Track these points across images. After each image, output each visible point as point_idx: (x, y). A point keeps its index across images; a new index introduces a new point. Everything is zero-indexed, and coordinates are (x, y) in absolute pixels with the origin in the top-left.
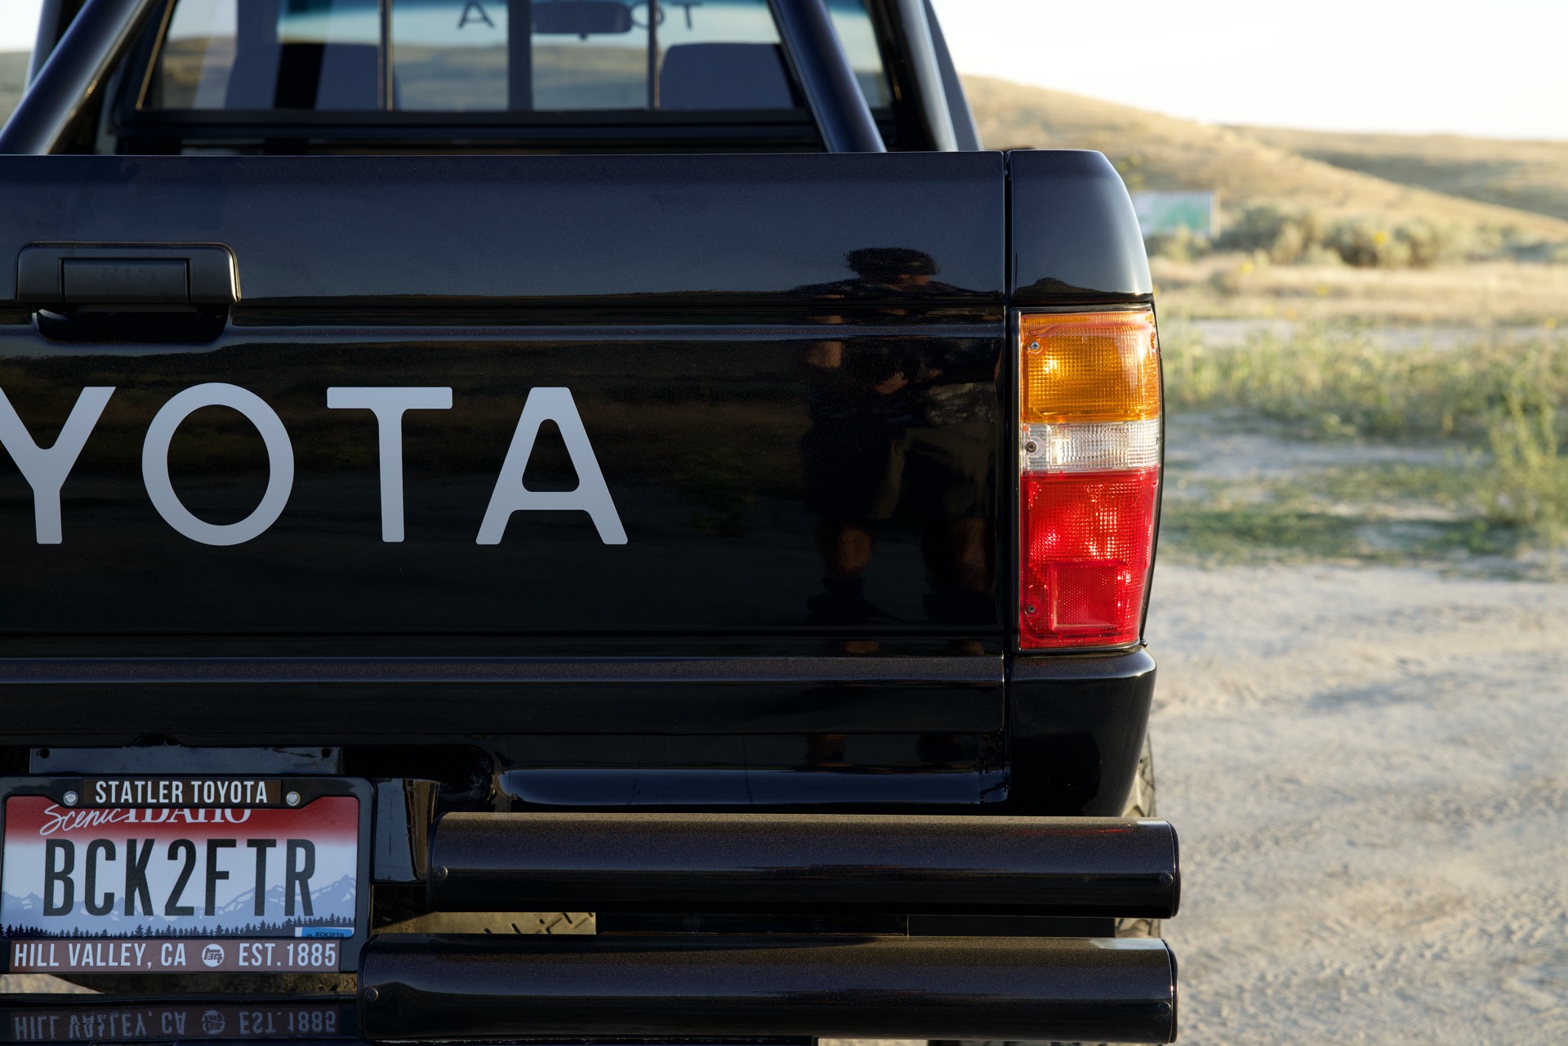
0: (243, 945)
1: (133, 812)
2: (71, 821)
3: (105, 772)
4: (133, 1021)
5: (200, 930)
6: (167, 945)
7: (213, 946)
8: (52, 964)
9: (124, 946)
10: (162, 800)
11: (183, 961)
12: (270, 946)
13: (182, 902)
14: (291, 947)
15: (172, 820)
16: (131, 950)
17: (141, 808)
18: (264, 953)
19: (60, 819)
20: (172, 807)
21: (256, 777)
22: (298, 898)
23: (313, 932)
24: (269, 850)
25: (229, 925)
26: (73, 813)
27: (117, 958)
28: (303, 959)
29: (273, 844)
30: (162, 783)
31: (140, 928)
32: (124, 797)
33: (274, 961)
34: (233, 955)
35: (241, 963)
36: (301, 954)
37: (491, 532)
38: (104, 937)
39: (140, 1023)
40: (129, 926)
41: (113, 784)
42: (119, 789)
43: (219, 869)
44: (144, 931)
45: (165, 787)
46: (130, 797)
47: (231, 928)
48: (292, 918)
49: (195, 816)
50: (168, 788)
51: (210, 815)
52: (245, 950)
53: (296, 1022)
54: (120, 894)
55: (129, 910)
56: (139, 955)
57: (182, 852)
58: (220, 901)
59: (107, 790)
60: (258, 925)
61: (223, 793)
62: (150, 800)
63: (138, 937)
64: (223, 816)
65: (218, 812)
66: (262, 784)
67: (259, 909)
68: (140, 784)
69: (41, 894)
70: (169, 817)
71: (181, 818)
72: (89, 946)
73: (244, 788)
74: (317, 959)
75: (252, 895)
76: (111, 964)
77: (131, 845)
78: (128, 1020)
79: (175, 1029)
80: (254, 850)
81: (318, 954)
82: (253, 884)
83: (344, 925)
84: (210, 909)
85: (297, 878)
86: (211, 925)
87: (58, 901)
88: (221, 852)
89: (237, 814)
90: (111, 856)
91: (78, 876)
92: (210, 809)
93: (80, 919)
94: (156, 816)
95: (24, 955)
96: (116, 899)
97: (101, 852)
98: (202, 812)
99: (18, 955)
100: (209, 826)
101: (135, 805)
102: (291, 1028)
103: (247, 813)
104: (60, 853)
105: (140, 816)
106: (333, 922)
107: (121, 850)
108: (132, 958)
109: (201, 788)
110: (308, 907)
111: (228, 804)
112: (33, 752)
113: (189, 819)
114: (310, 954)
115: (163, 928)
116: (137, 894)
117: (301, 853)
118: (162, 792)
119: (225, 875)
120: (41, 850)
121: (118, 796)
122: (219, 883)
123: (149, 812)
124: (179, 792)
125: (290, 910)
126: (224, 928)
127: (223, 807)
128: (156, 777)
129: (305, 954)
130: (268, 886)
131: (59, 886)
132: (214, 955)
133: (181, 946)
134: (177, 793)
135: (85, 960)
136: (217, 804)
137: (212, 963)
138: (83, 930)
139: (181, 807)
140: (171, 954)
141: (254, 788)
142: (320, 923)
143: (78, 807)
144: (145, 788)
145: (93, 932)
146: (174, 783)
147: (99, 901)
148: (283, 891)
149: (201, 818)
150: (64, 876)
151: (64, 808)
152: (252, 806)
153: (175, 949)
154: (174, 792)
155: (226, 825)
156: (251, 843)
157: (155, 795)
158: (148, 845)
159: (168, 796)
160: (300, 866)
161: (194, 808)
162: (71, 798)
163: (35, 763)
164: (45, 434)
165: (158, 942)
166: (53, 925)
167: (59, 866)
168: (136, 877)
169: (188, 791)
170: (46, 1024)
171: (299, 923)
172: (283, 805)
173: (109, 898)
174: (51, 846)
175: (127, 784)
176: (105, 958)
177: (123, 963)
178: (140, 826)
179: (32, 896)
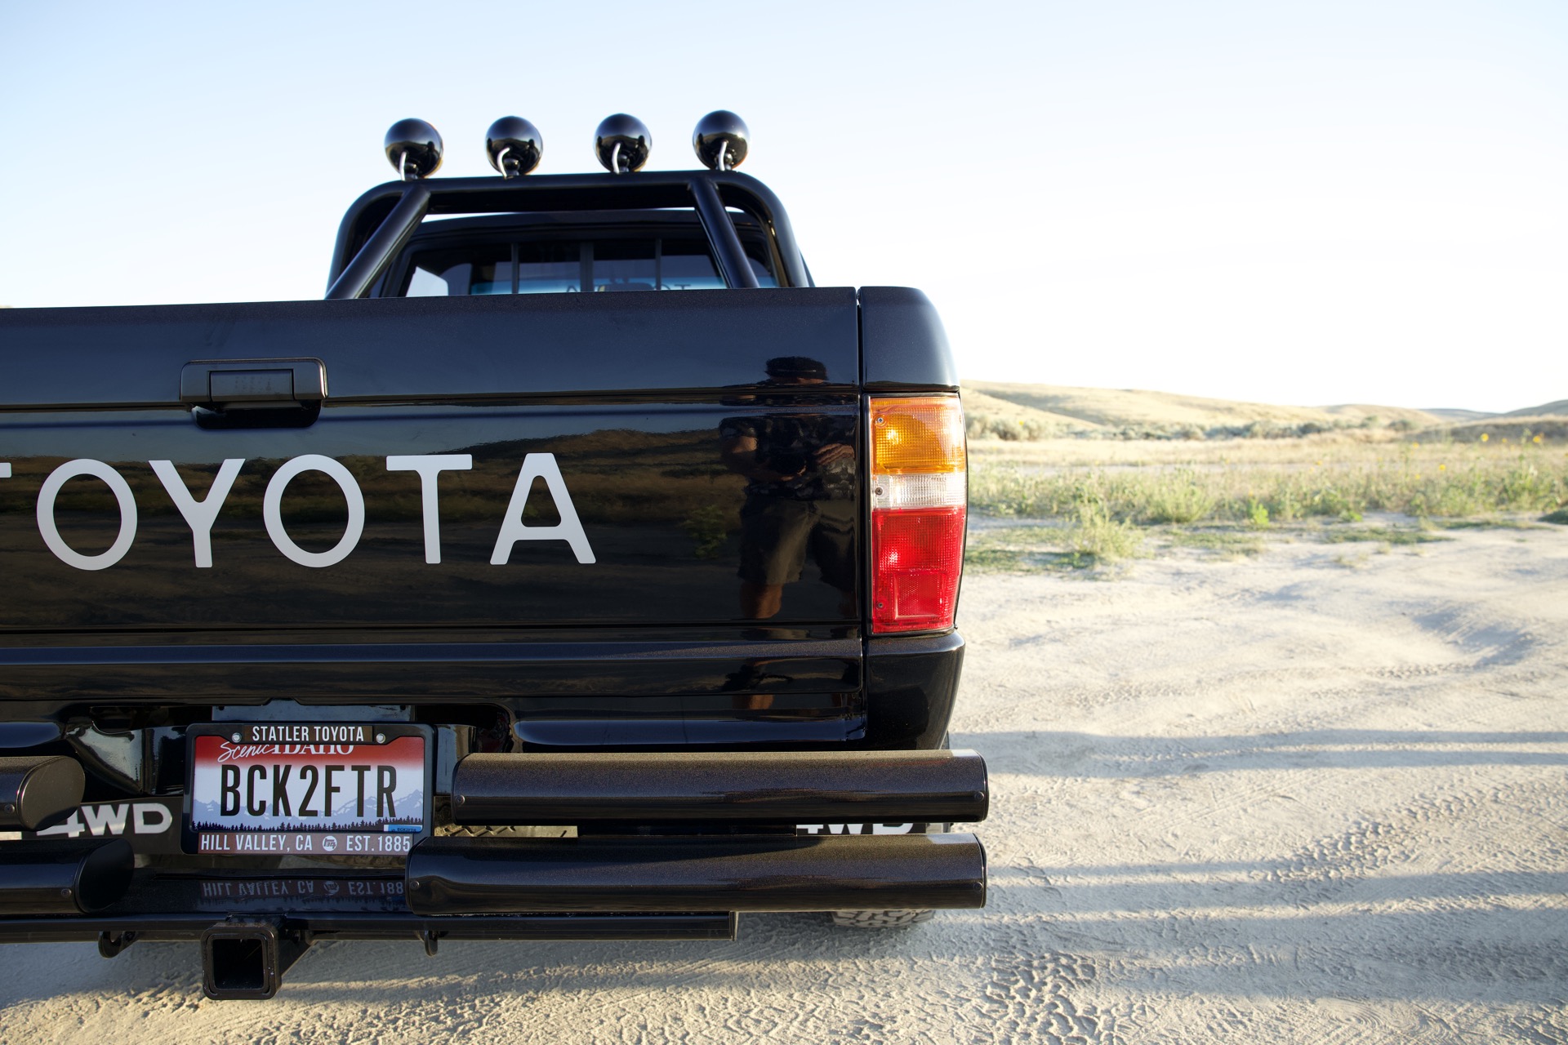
0: (349, 837)
1: (277, 747)
2: (238, 752)
3: (260, 719)
4: (280, 887)
5: (322, 826)
6: (300, 836)
7: (330, 837)
8: (225, 848)
9: (272, 836)
10: (295, 739)
11: (310, 847)
12: (367, 837)
13: (309, 808)
14: (381, 839)
15: (302, 752)
16: (276, 839)
17: (283, 744)
18: (362, 842)
19: (231, 751)
20: (302, 743)
21: (356, 723)
22: (386, 805)
23: (395, 827)
24: (366, 773)
25: (341, 823)
26: (239, 747)
27: (267, 845)
28: (389, 846)
29: (368, 768)
30: (295, 728)
31: (283, 824)
32: (271, 737)
33: (369, 848)
34: (343, 843)
35: (348, 849)
36: (388, 843)
37: (500, 555)
38: (260, 830)
39: (284, 887)
40: (276, 823)
41: (264, 728)
42: (268, 731)
43: (333, 785)
44: (286, 826)
45: (297, 730)
46: (274, 737)
47: (342, 825)
48: (382, 819)
49: (317, 750)
50: (299, 731)
51: (327, 750)
52: (351, 840)
53: (386, 888)
54: (270, 802)
55: (276, 812)
56: (282, 843)
57: (309, 773)
58: (334, 807)
59: (260, 732)
60: (360, 823)
61: (335, 734)
62: (288, 739)
63: (282, 830)
64: (336, 750)
65: (332, 747)
66: (360, 729)
67: (360, 813)
68: (281, 728)
69: (219, 802)
70: (300, 751)
71: (308, 751)
72: (249, 837)
73: (349, 731)
74: (397, 847)
75: (356, 803)
76: (264, 848)
77: (277, 769)
78: (276, 885)
79: (307, 890)
80: (356, 772)
81: (399, 843)
82: (356, 796)
83: (416, 823)
84: (328, 812)
85: (385, 792)
86: (328, 822)
87: (230, 806)
88: (335, 774)
89: (345, 750)
90: (263, 776)
91: (243, 789)
92: (327, 744)
93: (244, 818)
94: (292, 749)
95: (207, 842)
96: (267, 805)
97: (257, 773)
98: (322, 747)
99: (203, 842)
100: (327, 756)
101: (278, 742)
102: (383, 891)
103: (351, 748)
104: (231, 774)
105: (282, 749)
106: (409, 821)
107: (270, 772)
108: (277, 845)
109: (320, 731)
110: (392, 813)
111: (338, 742)
112: (214, 708)
113: (313, 752)
114: (393, 843)
115: (298, 825)
116: (281, 801)
117: (387, 775)
118: (295, 733)
119: (337, 789)
120: (217, 772)
121: (267, 736)
122: (334, 795)
123: (287, 747)
124: (306, 734)
125: (380, 813)
126: (337, 825)
127: (335, 744)
128: (291, 723)
129: (390, 843)
130: (366, 798)
131: (230, 796)
132: (331, 843)
133: (309, 837)
134: (305, 734)
135: (246, 846)
136: (330, 742)
137: (329, 849)
138: (246, 825)
139: (308, 744)
140: (302, 842)
141: (355, 731)
142: (400, 822)
143: (242, 743)
144: (284, 731)
145: (252, 827)
146: (303, 728)
147: (256, 807)
148: (376, 800)
149: (322, 751)
150: (234, 789)
151: (233, 745)
152: (354, 743)
153: (305, 839)
154: (303, 734)
155: (338, 755)
156: (354, 768)
157: (291, 736)
158: (288, 769)
159: (299, 736)
160: (387, 784)
161: (317, 744)
162: (236, 738)
163: (216, 715)
164: (199, 492)
165: (294, 834)
166: (228, 822)
167: (230, 783)
168: (280, 791)
169: (312, 733)
170: (223, 888)
171: (386, 822)
172: (374, 742)
173: (263, 804)
174: (225, 769)
175: (273, 728)
176: (259, 845)
177: (271, 848)
178: (282, 756)
179: (213, 803)
